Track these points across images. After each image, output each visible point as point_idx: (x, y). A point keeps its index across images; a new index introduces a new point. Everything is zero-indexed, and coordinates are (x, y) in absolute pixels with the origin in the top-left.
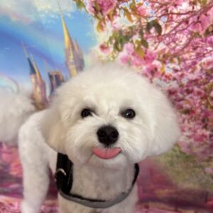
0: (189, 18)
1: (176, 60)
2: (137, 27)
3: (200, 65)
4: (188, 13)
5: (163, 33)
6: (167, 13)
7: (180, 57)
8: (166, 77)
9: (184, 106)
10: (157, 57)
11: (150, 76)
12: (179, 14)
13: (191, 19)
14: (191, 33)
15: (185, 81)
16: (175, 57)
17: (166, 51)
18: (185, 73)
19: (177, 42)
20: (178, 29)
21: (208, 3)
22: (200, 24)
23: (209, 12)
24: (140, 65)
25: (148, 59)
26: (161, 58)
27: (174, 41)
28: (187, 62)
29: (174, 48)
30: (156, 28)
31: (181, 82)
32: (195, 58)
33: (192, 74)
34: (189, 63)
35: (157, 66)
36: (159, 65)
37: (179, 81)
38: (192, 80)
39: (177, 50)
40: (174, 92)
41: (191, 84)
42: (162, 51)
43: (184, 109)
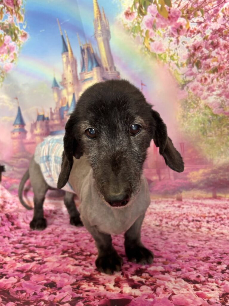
1: (199, 13)
3: (222, 12)
7: (203, 9)
8: (191, 32)
9: (211, 65)
10: (181, 14)
11: (176, 35)
15: (208, 33)
16: (198, 10)
17: (190, 6)
18: (209, 23)
24: (165, 25)
25: (172, 18)
26: (184, 15)
28: (210, 12)
29: (196, 2)
31: (205, 34)
32: (216, 7)
33: (215, 23)
34: (211, 13)
35: (182, 23)
36: (184, 22)
37: (203, 33)
38: (215, 30)
39: (200, 3)
40: (199, 48)
41: (216, 35)
42: (185, 6)
43: (212, 67)
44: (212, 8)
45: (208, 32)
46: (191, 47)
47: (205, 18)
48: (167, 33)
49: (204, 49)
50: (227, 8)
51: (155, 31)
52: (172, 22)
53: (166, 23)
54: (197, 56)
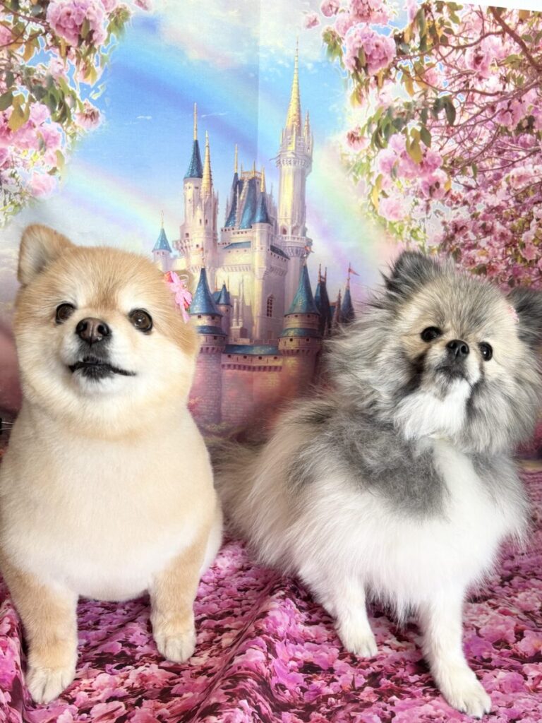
0: (497, 102)
1: (470, 169)
2: (419, 106)
3: (507, 180)
4: (496, 94)
5: (455, 123)
6: (467, 89)
7: (477, 165)
8: (453, 197)
9: (477, 259)
10: (441, 164)
11: (427, 196)
12: (483, 94)
13: (499, 104)
14: (497, 127)
16: (469, 164)
17: (457, 155)
18: (483, 192)
19: (475, 140)
20: (479, 118)
21: (524, 82)
22: (510, 115)
23: (524, 98)
24: (413, 175)
25: (425, 165)
26: (446, 166)
27: (471, 139)
28: (487, 174)
29: (469, 150)
30: (446, 111)
31: (475, 209)
32: (499, 169)
33: (493, 195)
34: (489, 177)
35: (439, 179)
36: (443, 178)
37: (472, 206)
38: (492, 206)
39: (474, 154)
40: (462, 228)
41: (491, 214)
42: (450, 153)
43: (478, 264)
44: (492, 170)
45: (480, 208)
46: (450, 225)
47: (479, 184)
48: (413, 189)
49: (469, 232)
50: (515, 176)
51: (394, 180)
52: (425, 171)
53: (415, 172)
54: (457, 241)
